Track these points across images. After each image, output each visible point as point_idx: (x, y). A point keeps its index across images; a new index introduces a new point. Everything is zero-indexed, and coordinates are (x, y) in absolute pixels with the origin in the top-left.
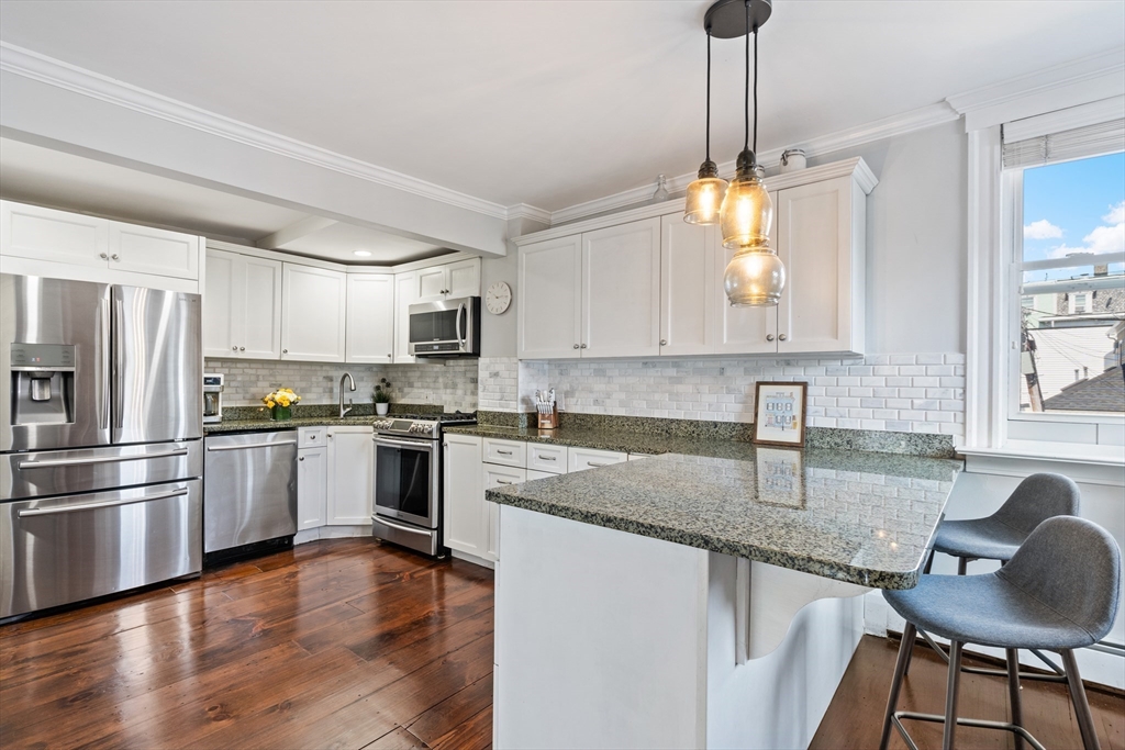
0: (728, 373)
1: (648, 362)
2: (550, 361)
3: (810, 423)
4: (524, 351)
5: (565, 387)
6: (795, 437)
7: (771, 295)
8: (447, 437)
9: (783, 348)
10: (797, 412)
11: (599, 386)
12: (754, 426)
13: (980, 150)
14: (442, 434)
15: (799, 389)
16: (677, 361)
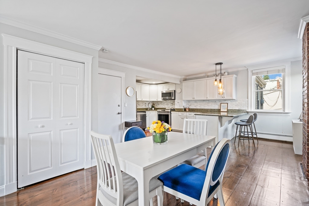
0: (216, 102)
1: (204, 100)
2: (187, 100)
3: (228, 109)
4: (184, 99)
5: (189, 104)
6: (226, 111)
7: (223, 94)
8: (172, 112)
9: (224, 99)
10: (227, 107)
11: (196, 104)
12: (220, 109)
13: (250, 73)
14: (171, 112)
15: (227, 104)
16: (208, 100)
